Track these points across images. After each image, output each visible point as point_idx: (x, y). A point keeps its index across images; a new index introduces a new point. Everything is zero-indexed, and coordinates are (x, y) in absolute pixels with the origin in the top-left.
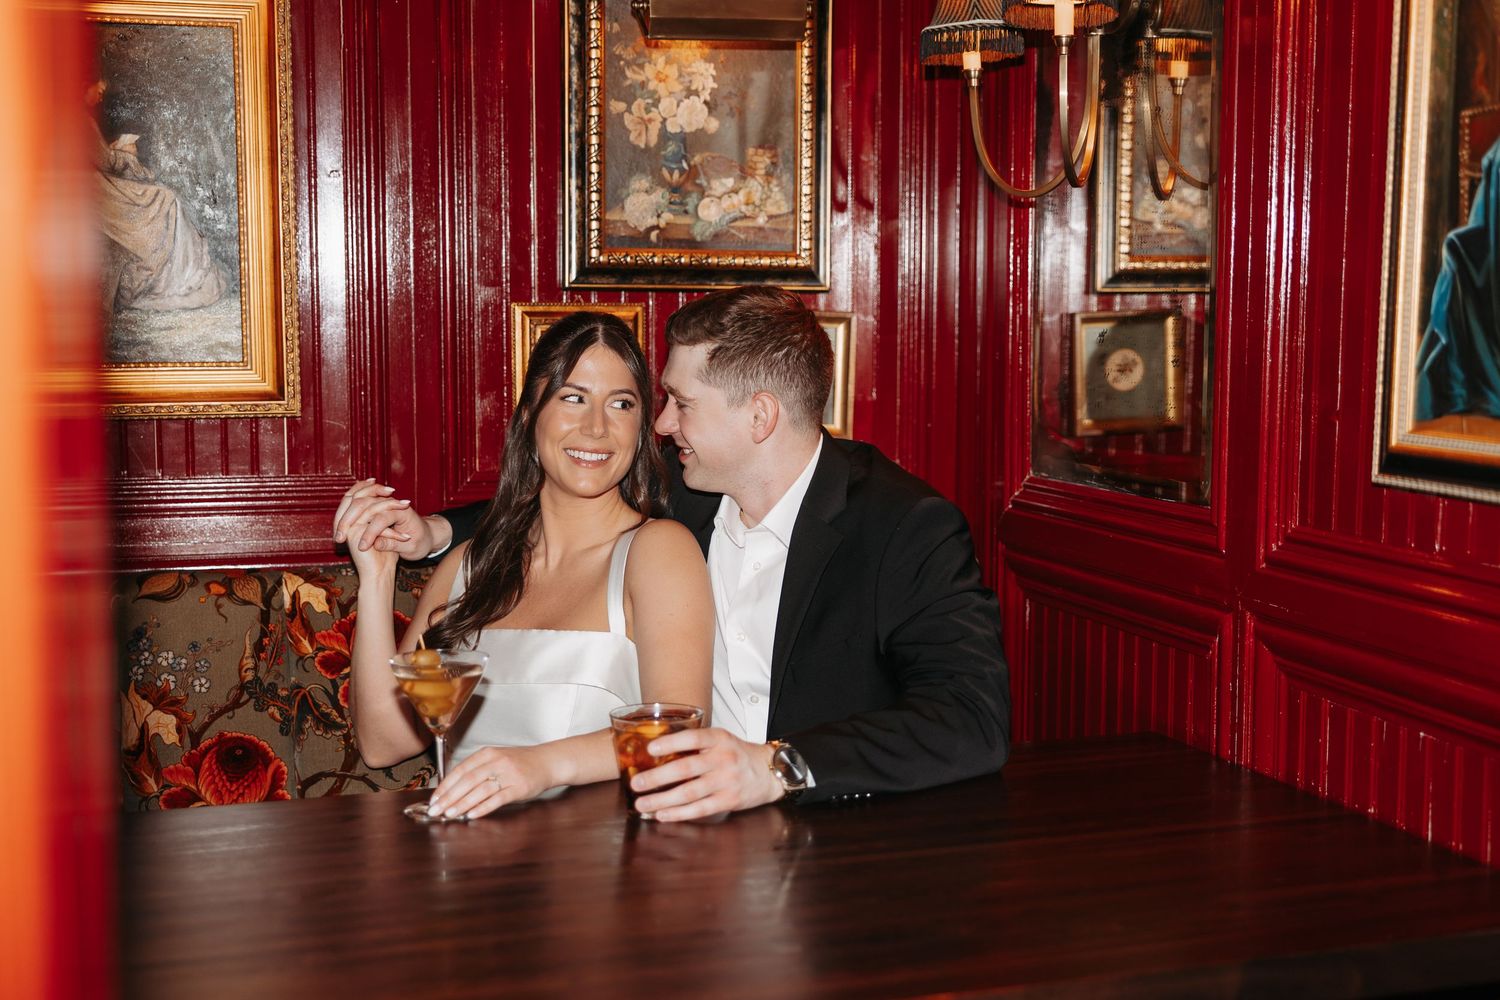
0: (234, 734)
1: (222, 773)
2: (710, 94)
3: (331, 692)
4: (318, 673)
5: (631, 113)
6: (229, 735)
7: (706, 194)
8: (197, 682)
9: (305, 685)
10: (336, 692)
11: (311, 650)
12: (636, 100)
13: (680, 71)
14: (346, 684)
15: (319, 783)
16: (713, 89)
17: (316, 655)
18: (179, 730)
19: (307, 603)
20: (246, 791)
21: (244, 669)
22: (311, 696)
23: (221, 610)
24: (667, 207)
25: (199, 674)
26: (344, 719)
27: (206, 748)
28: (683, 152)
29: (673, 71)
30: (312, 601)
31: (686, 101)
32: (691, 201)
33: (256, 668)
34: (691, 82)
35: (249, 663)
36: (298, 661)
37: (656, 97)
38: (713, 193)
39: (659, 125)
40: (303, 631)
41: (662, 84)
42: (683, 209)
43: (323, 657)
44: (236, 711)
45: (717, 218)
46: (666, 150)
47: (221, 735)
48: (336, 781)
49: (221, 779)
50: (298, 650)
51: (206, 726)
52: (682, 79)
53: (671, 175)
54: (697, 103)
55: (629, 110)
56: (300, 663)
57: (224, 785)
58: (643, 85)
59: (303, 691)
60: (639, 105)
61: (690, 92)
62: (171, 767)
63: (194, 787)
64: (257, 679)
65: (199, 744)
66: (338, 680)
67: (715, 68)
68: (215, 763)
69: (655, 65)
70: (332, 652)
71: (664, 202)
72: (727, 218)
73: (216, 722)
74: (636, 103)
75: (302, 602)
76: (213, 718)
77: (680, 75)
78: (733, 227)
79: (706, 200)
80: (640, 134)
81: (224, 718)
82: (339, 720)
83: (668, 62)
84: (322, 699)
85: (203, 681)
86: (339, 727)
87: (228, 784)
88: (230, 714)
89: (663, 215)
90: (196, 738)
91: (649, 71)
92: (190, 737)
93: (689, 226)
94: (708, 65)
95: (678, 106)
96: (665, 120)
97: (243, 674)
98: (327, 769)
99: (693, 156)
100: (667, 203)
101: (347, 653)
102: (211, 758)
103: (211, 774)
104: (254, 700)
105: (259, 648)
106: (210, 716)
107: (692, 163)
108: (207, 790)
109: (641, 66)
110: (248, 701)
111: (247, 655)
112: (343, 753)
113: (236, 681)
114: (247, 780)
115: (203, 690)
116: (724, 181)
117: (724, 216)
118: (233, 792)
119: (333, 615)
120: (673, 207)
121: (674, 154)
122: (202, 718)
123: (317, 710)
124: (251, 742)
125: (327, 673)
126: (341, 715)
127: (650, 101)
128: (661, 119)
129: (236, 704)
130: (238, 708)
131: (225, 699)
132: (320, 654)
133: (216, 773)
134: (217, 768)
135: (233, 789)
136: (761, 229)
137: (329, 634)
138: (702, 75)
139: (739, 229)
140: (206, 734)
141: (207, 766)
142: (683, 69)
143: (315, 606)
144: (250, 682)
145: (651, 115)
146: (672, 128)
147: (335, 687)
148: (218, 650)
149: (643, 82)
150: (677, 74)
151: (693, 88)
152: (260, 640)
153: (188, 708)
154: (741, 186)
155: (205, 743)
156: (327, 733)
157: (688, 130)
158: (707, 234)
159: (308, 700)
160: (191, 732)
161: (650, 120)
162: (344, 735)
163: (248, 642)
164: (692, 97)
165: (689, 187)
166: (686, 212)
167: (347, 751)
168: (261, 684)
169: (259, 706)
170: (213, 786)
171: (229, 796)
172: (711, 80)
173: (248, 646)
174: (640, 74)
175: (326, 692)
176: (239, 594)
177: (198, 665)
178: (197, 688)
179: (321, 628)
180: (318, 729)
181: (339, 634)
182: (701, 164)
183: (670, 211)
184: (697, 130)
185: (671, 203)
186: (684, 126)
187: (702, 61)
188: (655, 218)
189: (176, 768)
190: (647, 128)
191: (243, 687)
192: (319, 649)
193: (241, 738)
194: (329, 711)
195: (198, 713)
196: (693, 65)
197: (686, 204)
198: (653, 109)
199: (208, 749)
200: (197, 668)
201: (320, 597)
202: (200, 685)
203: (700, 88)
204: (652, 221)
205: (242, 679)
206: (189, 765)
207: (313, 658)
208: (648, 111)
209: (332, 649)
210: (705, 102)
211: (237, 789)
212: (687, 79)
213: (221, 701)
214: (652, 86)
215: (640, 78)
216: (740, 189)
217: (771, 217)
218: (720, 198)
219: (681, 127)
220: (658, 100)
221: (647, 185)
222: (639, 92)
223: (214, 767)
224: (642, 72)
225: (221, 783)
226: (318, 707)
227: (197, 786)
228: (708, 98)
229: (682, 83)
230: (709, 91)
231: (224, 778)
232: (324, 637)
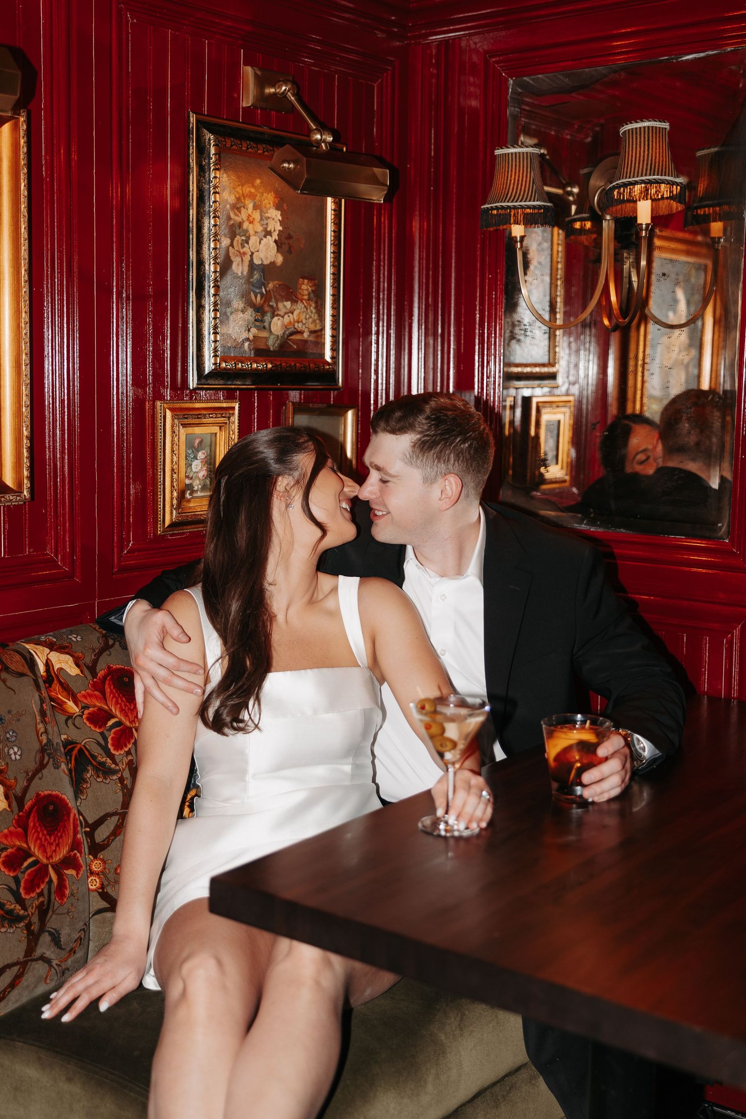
0: (46, 793)
1: (43, 829)
2: (278, 235)
3: (103, 743)
4: (89, 729)
5: (233, 247)
6: (42, 794)
7: (276, 313)
8: (11, 752)
9: (78, 740)
10: (106, 742)
11: (77, 710)
12: (236, 237)
13: (261, 216)
14: (112, 735)
15: (106, 823)
16: (279, 231)
17: (83, 713)
18: (7, 797)
19: (61, 669)
20: (60, 841)
21: (40, 733)
22: (87, 749)
23: (8, 684)
24: (253, 323)
25: (12, 744)
26: (117, 764)
27: (29, 808)
28: (263, 280)
29: (257, 215)
30: (63, 666)
31: (264, 239)
32: (267, 318)
33: (46, 732)
34: (267, 224)
35: (41, 727)
36: (66, 721)
37: (247, 235)
38: (279, 313)
39: (249, 258)
40: (65, 693)
41: (251, 226)
42: (262, 326)
43: (89, 714)
44: (43, 771)
45: (282, 332)
46: (252, 278)
47: (38, 795)
48: (119, 819)
49: (43, 834)
50: (64, 711)
51: (26, 789)
52: (262, 222)
53: (256, 297)
54: (270, 241)
55: (232, 245)
56: (70, 722)
57: (46, 839)
58: (240, 225)
59: (79, 746)
60: (238, 241)
61: (268, 233)
62: (6, 831)
63: (25, 845)
64: (49, 740)
65: (23, 806)
66: (106, 733)
67: (281, 215)
68: (38, 820)
69: (247, 209)
70: (95, 709)
71: (252, 319)
72: (287, 332)
73: (32, 784)
74: (236, 239)
75: (56, 669)
76: (30, 780)
77: (261, 219)
78: (290, 340)
79: (276, 318)
80: (238, 265)
81: (36, 780)
82: (113, 766)
83: (255, 208)
84: (97, 751)
85: (16, 749)
86: (114, 772)
87: (48, 837)
88: (40, 775)
89: (251, 330)
90: (20, 800)
91: (244, 215)
92: (16, 801)
93: (266, 338)
94: (277, 211)
95: (260, 243)
96: (252, 253)
97: (40, 738)
98: (110, 810)
99: (268, 284)
100: (253, 320)
101: (107, 708)
102: (34, 817)
103: (36, 831)
104: (51, 760)
105: (43, 714)
106: (27, 780)
107: (268, 289)
108: (35, 846)
109: (239, 209)
110: (48, 761)
111: (38, 721)
112: (121, 794)
113: (37, 746)
114: (59, 831)
115: (18, 757)
116: (285, 303)
117: (285, 331)
118: (52, 844)
119: (85, 677)
120: (258, 324)
121: (258, 281)
122: (22, 783)
123: (95, 760)
124: (57, 797)
125: (95, 727)
126: (114, 762)
127: (244, 238)
128: (250, 253)
129: (42, 766)
130: (44, 769)
131: (34, 763)
132: (86, 712)
133: (39, 830)
134: (39, 825)
135: (52, 841)
136: (306, 341)
137: (88, 693)
138: (273, 219)
139: (294, 341)
140: (28, 797)
141: (32, 824)
142: (263, 214)
143: (68, 670)
144: (46, 745)
145: (244, 250)
146: (257, 262)
147: (105, 738)
148: (18, 720)
149: (240, 222)
150: (259, 217)
151: (269, 229)
152: (42, 706)
153: (10, 775)
154: (295, 307)
155: (28, 804)
156: (106, 779)
157: (265, 263)
158: (276, 345)
159: (85, 754)
160: (16, 797)
161: (244, 254)
162: (119, 779)
163: (35, 710)
164: (268, 237)
165: (266, 309)
166: (264, 327)
167: (123, 792)
168: (53, 745)
169: (56, 764)
170: (39, 842)
171: (50, 847)
172: (278, 223)
173: (36, 713)
174: (238, 216)
175: (99, 744)
176: (13, 668)
177: (8, 736)
178: (13, 757)
179: (81, 689)
180: (98, 777)
181: (96, 692)
182: (273, 290)
183: (256, 327)
184: (271, 263)
185: (256, 320)
186: (264, 260)
187: (274, 208)
188: (247, 332)
189: (10, 831)
190: (242, 259)
191: (43, 750)
192: (85, 707)
193: (50, 795)
194: (104, 760)
195: (19, 778)
196: (269, 211)
197: (264, 322)
198: (246, 245)
199: (31, 809)
200: (8, 738)
201: (69, 662)
202: (14, 753)
203: (272, 231)
204: (244, 335)
205: (41, 742)
206: (19, 826)
207: (81, 716)
208: (243, 247)
209: (95, 706)
210: (275, 241)
211: (55, 840)
212: (265, 222)
213: (32, 766)
214: (246, 225)
215: (238, 219)
216: (295, 310)
217: (312, 332)
218: (283, 317)
219: (262, 260)
220: (248, 238)
221: (243, 306)
222: (238, 231)
223: (37, 825)
224: (239, 215)
225: (43, 840)
226: (94, 757)
227: (28, 844)
228: (277, 238)
229: (262, 225)
230: (277, 232)
231: (45, 832)
232: (84, 696)
